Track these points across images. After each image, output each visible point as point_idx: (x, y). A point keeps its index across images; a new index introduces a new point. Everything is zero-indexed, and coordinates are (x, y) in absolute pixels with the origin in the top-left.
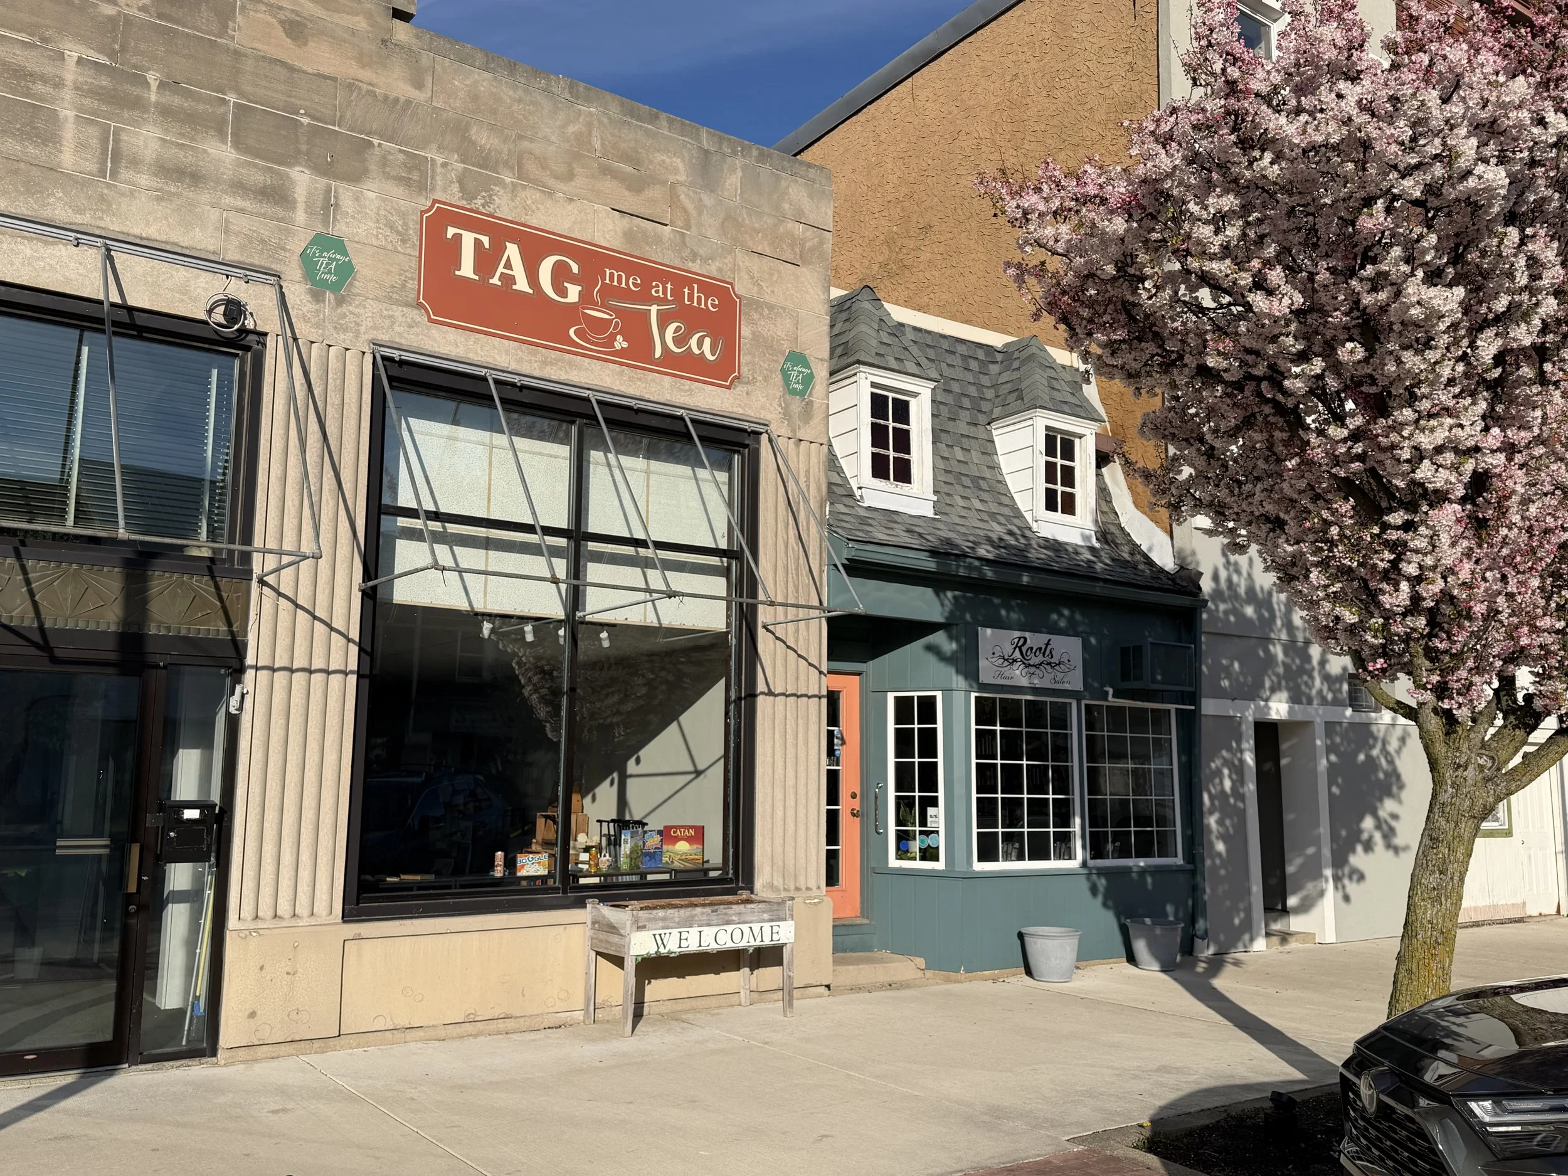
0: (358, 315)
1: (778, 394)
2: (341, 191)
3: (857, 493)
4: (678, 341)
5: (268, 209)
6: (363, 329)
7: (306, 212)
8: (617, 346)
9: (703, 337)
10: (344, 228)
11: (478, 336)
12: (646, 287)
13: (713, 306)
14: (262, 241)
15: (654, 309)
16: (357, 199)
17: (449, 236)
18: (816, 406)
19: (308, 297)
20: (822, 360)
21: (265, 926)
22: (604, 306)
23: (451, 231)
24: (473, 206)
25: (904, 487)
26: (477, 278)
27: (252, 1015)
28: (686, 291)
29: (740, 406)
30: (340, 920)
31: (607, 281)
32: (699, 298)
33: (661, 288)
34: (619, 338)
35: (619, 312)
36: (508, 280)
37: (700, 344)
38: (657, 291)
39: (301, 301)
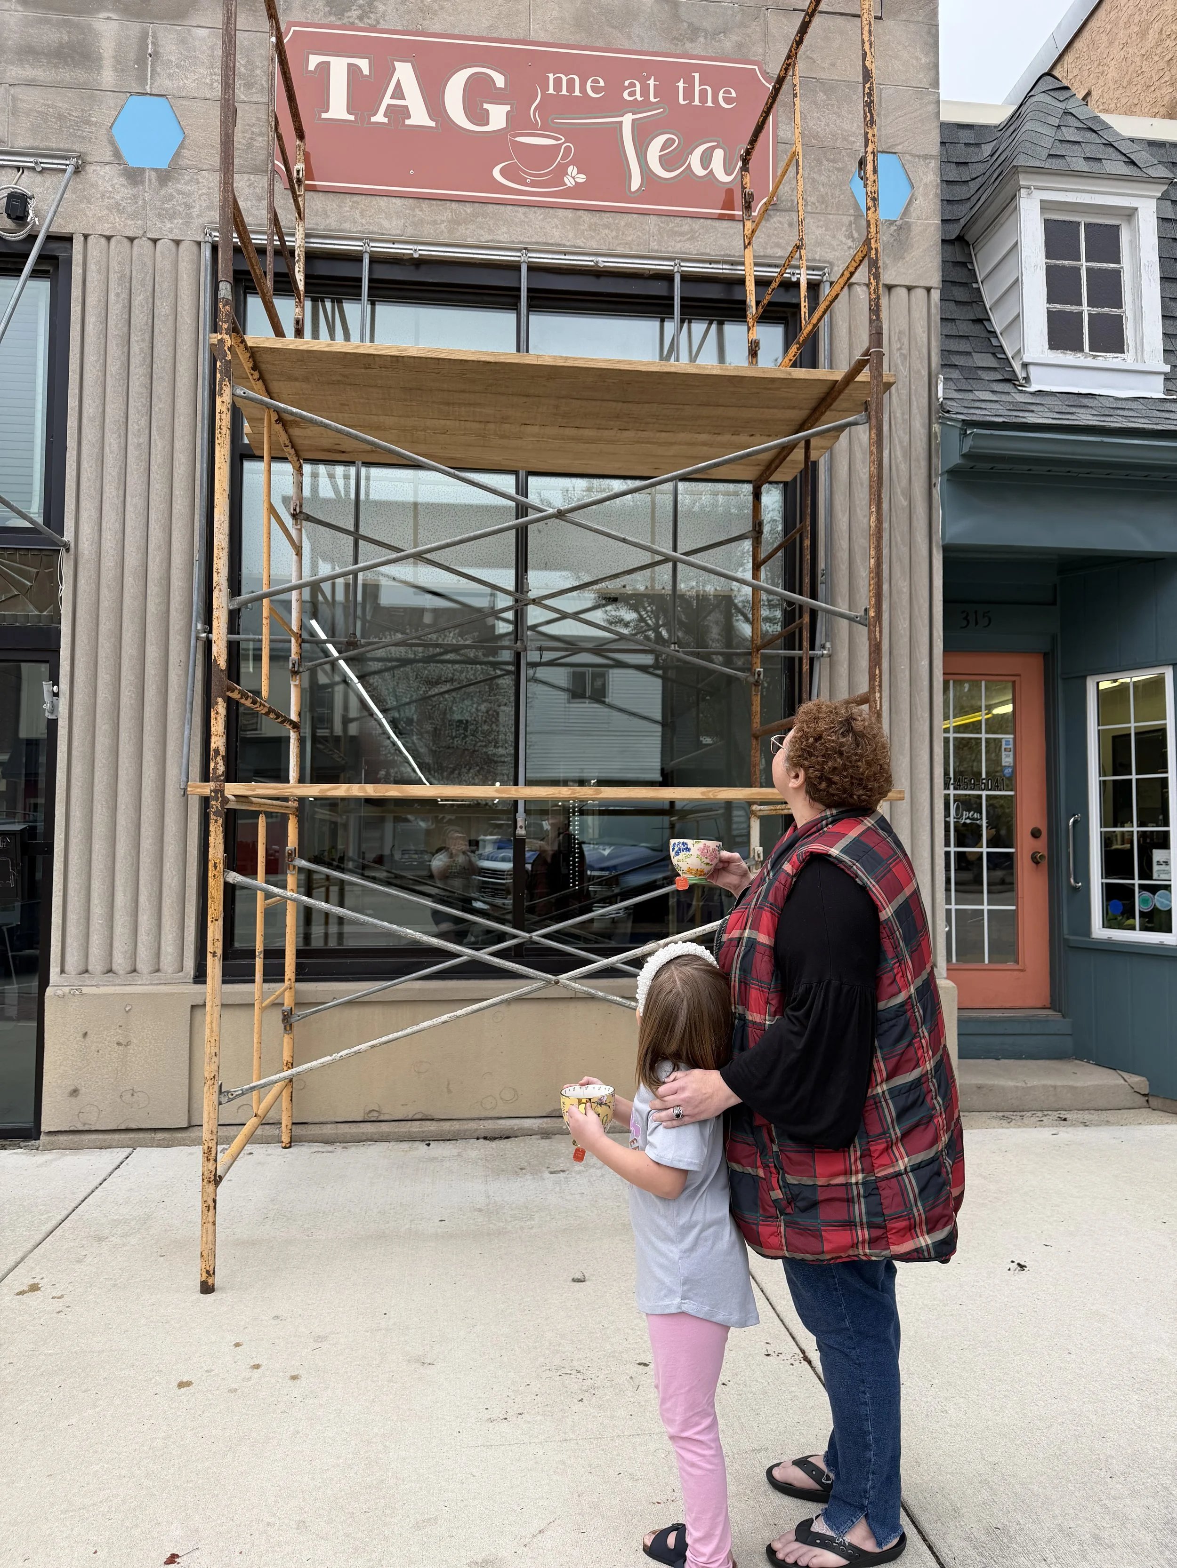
0: (189, 195)
1: (846, 220)
2: (160, 35)
3: (1021, 374)
4: (667, 162)
5: (66, 75)
6: (195, 211)
7: (116, 70)
8: (569, 182)
9: (712, 149)
10: (167, 83)
11: (356, 198)
12: (614, 89)
13: (727, 100)
14: (61, 117)
15: (627, 120)
16: (183, 41)
17: (311, 67)
18: (916, 230)
19: (122, 180)
20: (926, 157)
21: (94, 983)
22: (546, 128)
23: (314, 61)
24: (345, 21)
25: (1110, 360)
26: (352, 118)
27: (75, 1092)
28: (681, 85)
29: (778, 245)
30: (191, 980)
31: (551, 91)
32: (704, 93)
33: (638, 88)
34: (572, 170)
35: (570, 133)
36: (399, 113)
37: (706, 159)
38: (631, 92)
39: (113, 186)
